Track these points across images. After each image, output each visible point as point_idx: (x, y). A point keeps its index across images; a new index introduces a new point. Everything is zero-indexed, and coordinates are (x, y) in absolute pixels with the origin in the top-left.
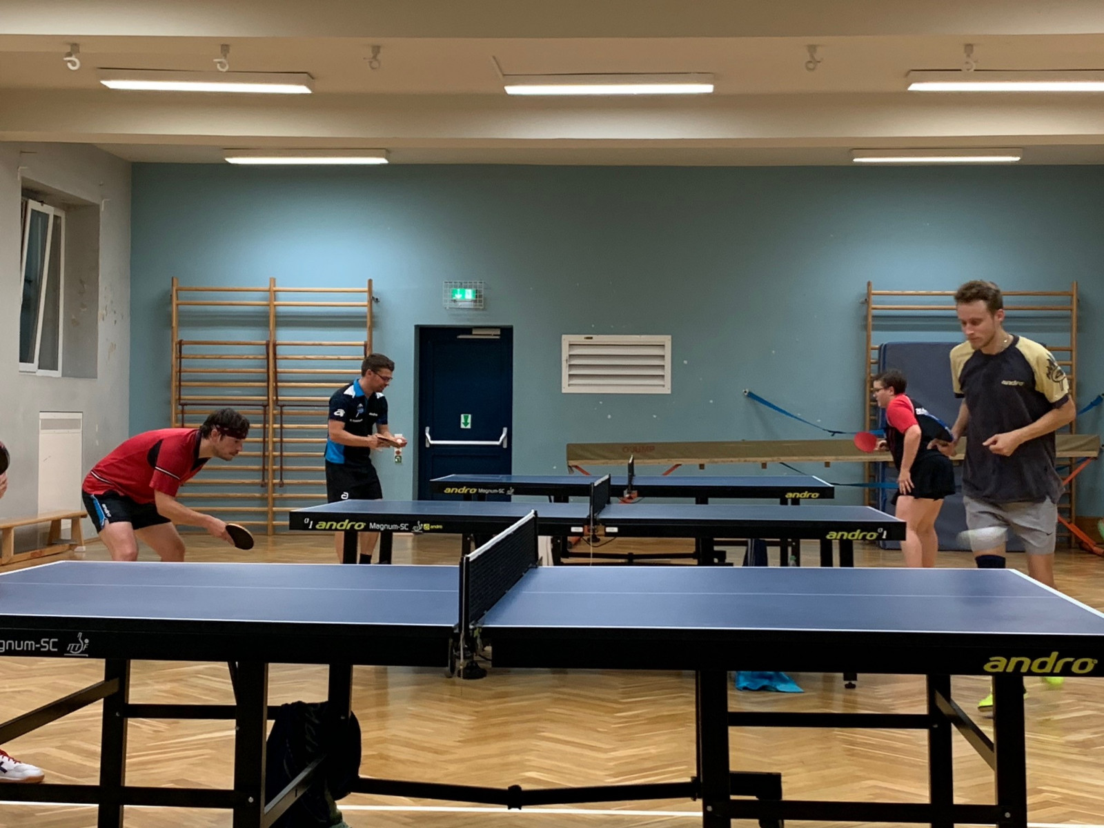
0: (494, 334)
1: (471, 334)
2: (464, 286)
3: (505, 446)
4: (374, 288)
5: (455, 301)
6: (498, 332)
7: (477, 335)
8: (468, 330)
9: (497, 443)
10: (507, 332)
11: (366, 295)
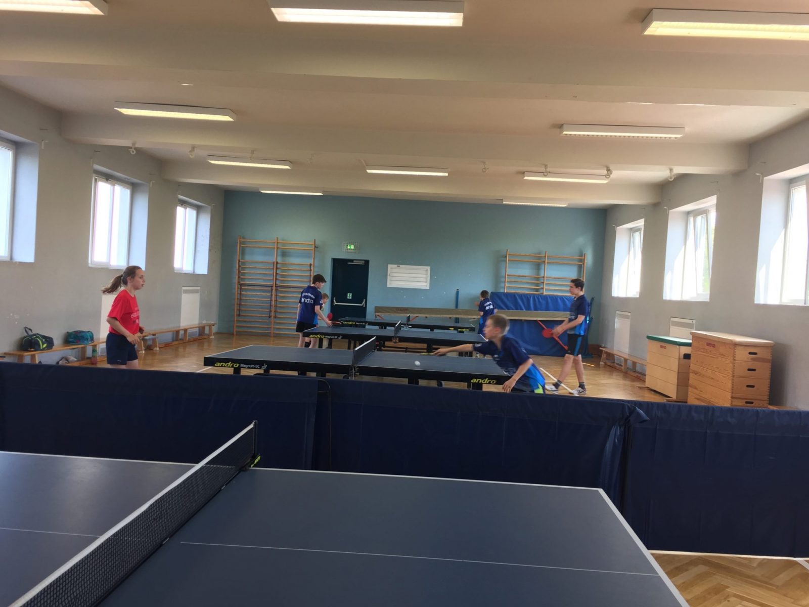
0: (362, 263)
1: (353, 262)
2: (351, 245)
3: (364, 306)
4: (316, 243)
5: (348, 249)
6: (364, 262)
7: (355, 263)
8: (352, 261)
9: (361, 305)
10: (367, 262)
11: (313, 245)
